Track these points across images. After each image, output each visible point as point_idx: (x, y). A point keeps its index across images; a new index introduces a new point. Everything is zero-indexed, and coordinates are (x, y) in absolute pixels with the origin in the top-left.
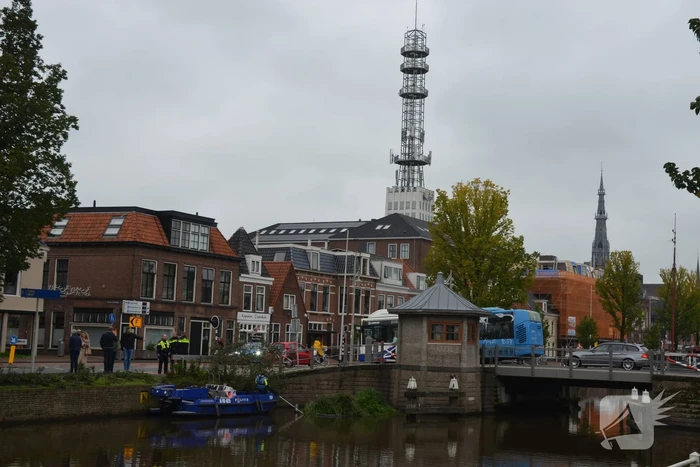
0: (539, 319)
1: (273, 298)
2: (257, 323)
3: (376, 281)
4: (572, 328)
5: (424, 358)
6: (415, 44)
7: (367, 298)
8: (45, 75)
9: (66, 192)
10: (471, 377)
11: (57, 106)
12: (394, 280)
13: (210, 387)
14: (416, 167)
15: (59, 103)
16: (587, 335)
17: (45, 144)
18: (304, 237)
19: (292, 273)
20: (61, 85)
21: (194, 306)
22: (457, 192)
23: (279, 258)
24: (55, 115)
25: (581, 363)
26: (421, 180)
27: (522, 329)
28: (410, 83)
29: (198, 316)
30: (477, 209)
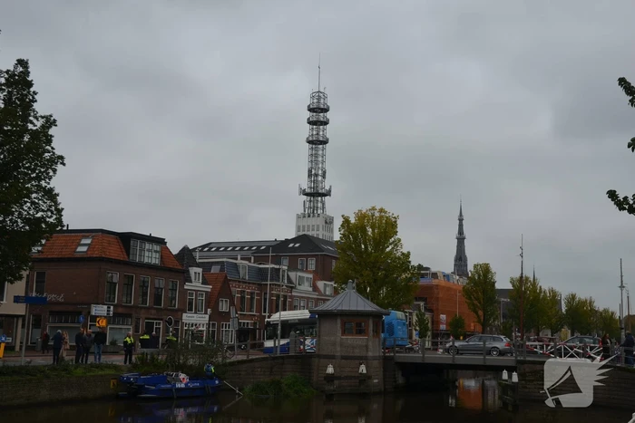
0: (404, 318)
1: (211, 301)
2: (198, 322)
3: (292, 288)
4: (442, 323)
5: (339, 349)
6: (318, 102)
7: (285, 302)
8: (39, 124)
9: (55, 217)
10: (376, 363)
11: (48, 147)
12: (306, 287)
13: (167, 374)
14: (320, 198)
15: (50, 145)
16: (457, 329)
17: (38, 178)
18: (233, 253)
19: (226, 282)
20: (51, 132)
21: (149, 308)
22: (358, 217)
23: (215, 269)
24: (46, 154)
25: (458, 351)
26: (323, 208)
27: (391, 325)
28: (315, 133)
29: (152, 317)
30: (373, 230)
